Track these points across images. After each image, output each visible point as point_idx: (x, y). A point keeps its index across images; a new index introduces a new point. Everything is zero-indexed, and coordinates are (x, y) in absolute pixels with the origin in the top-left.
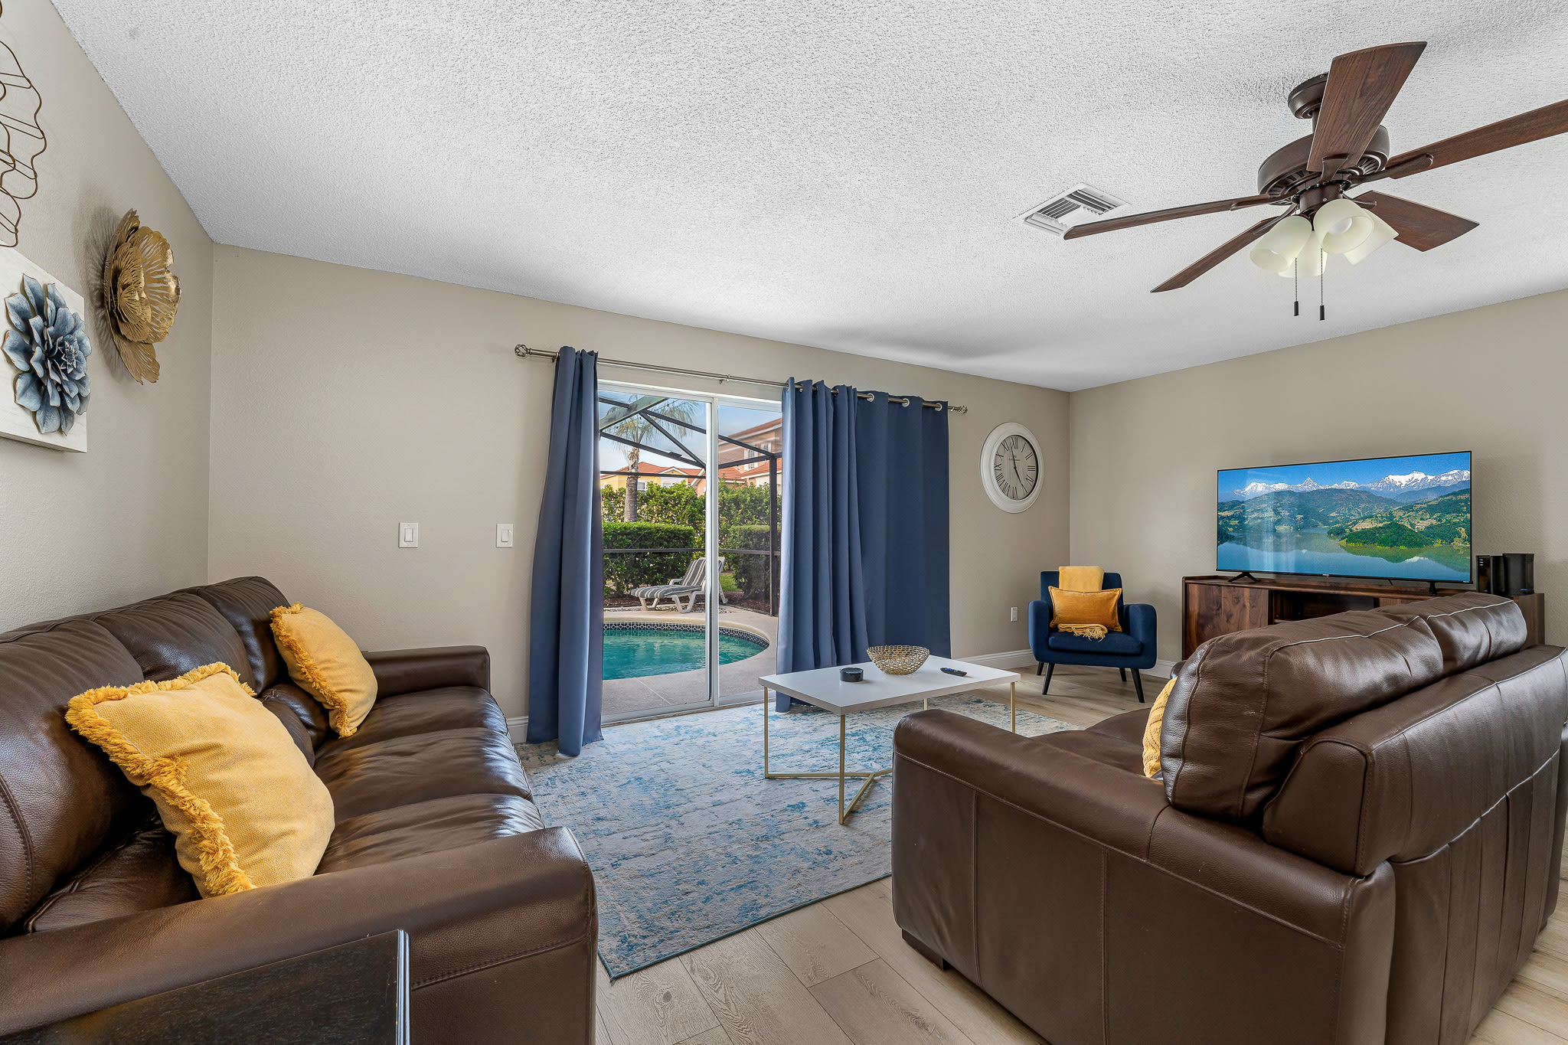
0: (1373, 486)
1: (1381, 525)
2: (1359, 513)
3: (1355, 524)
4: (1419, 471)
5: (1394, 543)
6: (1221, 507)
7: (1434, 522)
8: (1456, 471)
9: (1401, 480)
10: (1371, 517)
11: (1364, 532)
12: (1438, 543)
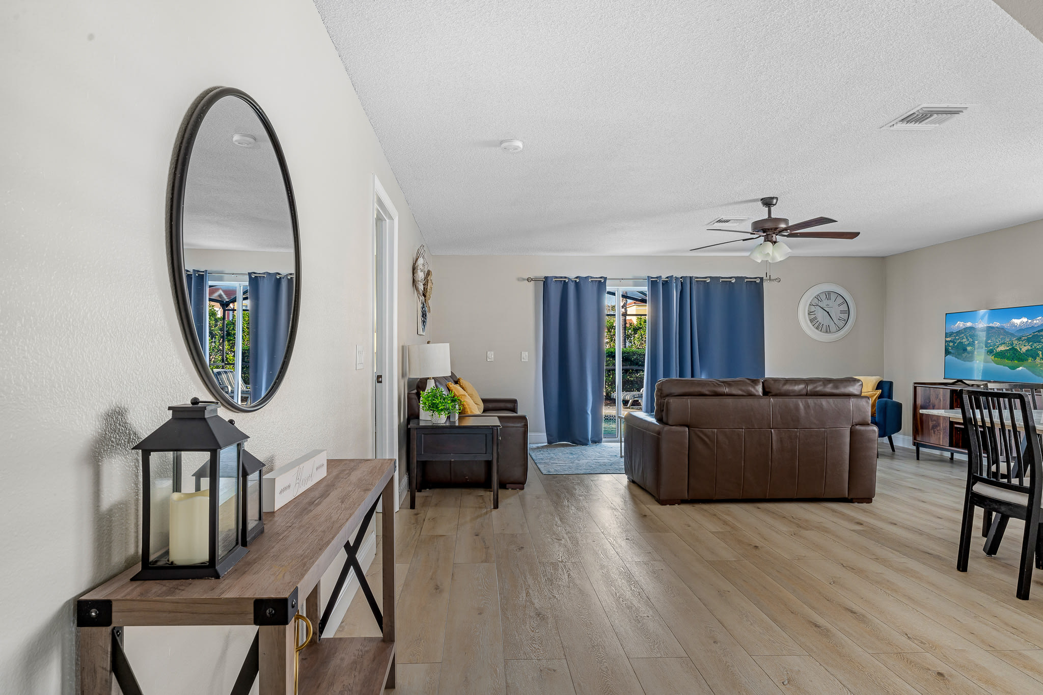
0: (1006, 326)
1: (1008, 348)
2: (999, 341)
3: (998, 347)
4: (1025, 317)
5: (1013, 359)
6: (947, 335)
7: (1029, 348)
8: (1040, 318)
9: (1017, 321)
10: (1004, 343)
11: (1001, 352)
12: (1030, 360)
